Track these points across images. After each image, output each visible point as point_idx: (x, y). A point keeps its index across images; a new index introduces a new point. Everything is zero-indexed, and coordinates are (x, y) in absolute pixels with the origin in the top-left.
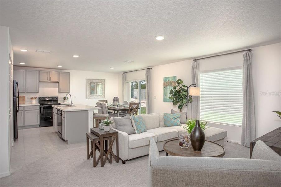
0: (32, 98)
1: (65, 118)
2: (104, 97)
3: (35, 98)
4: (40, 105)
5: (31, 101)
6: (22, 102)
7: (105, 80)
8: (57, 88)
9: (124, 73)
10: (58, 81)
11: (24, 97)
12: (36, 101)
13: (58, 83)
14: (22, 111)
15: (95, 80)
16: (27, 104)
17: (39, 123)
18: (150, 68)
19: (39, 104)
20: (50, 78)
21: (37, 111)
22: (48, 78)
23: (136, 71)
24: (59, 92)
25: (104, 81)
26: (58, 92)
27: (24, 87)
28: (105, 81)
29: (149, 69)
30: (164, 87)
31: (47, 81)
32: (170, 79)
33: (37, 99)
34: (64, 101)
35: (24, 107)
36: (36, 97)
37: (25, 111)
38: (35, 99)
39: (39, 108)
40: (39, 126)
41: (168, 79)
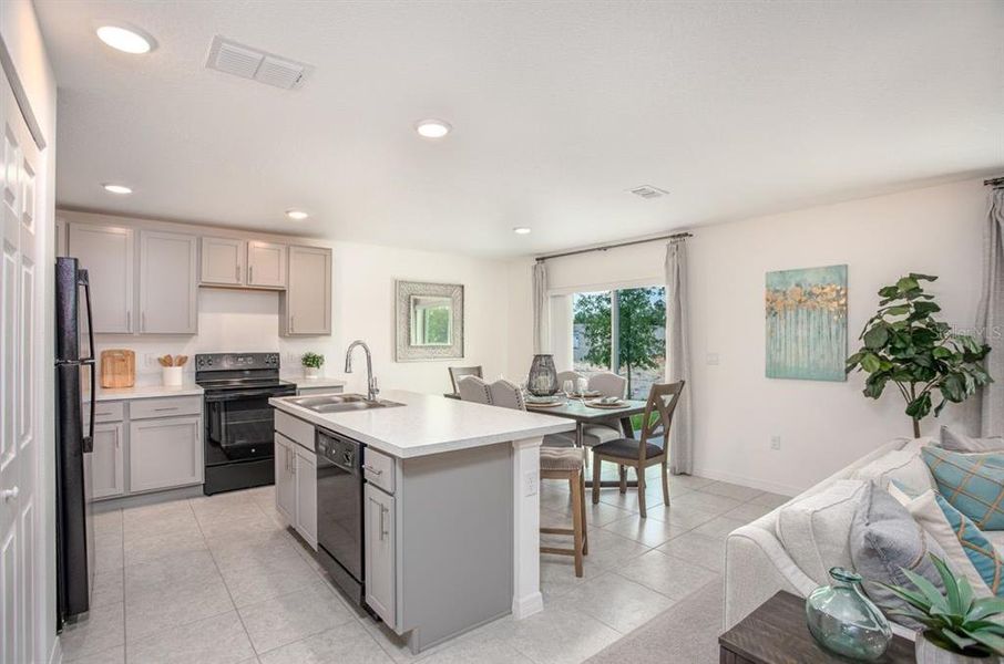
0: (166, 362)
1: (399, 494)
2: (459, 352)
3: (182, 361)
4: (206, 392)
5: (162, 375)
6: (119, 380)
7: (463, 287)
8: (275, 318)
9: (541, 259)
10: (280, 284)
11: (128, 357)
12: (183, 372)
13: (282, 293)
14: (120, 425)
15: (426, 284)
16: (143, 388)
17: (200, 478)
18: (686, 234)
19: (201, 391)
20: (249, 271)
21: (193, 420)
22: (238, 268)
23: (605, 249)
24: (285, 332)
25: (457, 292)
26: (280, 336)
27: (130, 306)
28: (463, 291)
29: (680, 237)
30: (769, 313)
31: (235, 282)
32: (811, 279)
33: (191, 366)
34: (305, 373)
35: (127, 403)
36: (183, 355)
37: (133, 424)
38: (179, 365)
39: (199, 407)
40: (202, 492)
41: (798, 279)
